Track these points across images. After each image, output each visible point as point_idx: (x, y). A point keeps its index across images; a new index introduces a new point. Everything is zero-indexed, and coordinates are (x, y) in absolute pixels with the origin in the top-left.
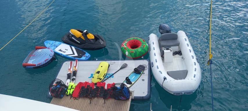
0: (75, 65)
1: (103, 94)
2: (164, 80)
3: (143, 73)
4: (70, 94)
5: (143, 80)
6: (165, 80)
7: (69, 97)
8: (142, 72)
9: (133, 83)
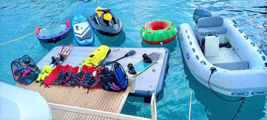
0: (67, 50)
1: (88, 81)
2: (212, 73)
3: (155, 63)
4: (41, 80)
5: (154, 71)
6: (215, 73)
7: (40, 84)
8: (153, 61)
9: (138, 73)
